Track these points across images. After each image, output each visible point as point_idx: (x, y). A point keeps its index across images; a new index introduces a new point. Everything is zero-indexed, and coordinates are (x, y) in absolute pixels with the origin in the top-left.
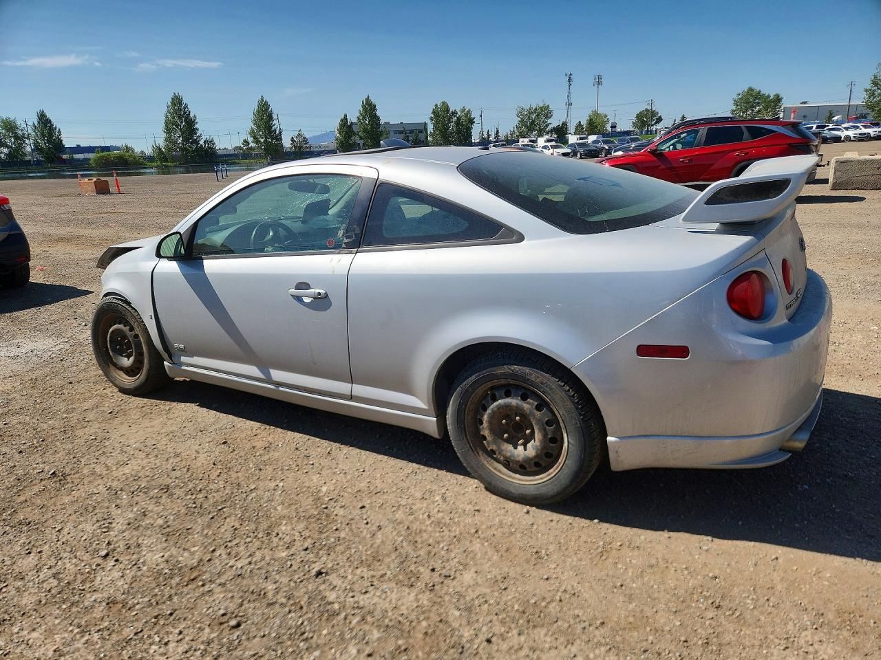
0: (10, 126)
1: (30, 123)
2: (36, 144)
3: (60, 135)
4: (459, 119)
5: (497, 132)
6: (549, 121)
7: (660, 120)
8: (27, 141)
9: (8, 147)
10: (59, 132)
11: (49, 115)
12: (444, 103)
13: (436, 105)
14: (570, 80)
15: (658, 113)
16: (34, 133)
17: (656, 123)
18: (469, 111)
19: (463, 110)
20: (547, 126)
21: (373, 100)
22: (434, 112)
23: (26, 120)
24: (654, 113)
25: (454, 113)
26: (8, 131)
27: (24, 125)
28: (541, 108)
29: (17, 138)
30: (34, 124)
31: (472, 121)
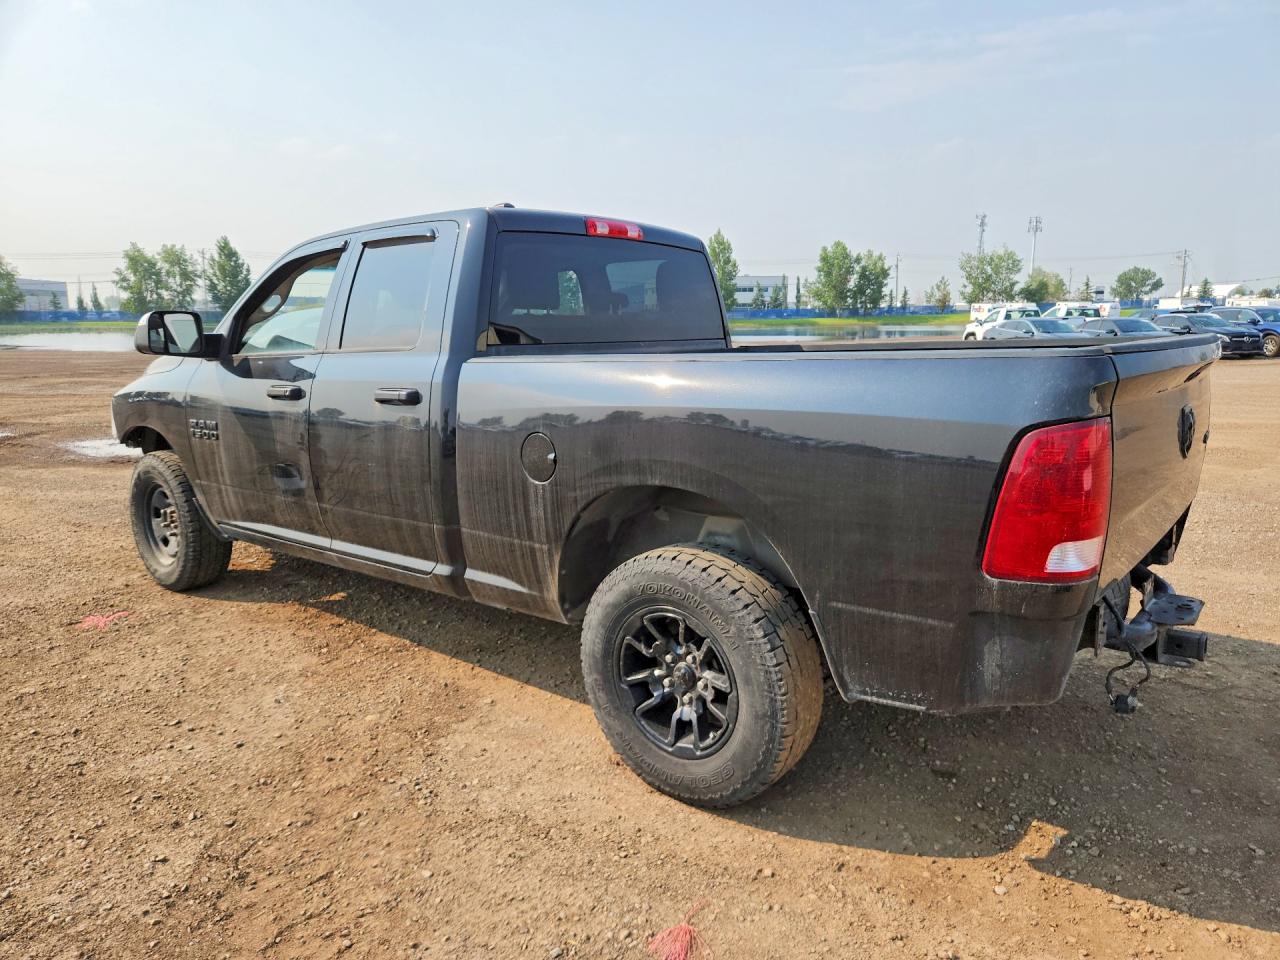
0: (176, 258)
1: (208, 256)
2: (212, 287)
3: (248, 275)
4: (864, 269)
5: (906, 293)
6: (1015, 277)
7: (1157, 285)
8: (200, 282)
9: (167, 288)
10: (248, 270)
11: (233, 245)
12: (838, 244)
13: (825, 249)
14: (982, 224)
15: (1155, 275)
16: (212, 271)
17: (1151, 291)
18: (880, 258)
19: (870, 255)
20: (1013, 285)
21: (727, 236)
22: (824, 259)
23: (201, 253)
24: (1147, 275)
25: (858, 260)
26: (172, 264)
27: (197, 257)
28: (1001, 258)
29: (186, 275)
30: (213, 260)
31: (885, 273)
